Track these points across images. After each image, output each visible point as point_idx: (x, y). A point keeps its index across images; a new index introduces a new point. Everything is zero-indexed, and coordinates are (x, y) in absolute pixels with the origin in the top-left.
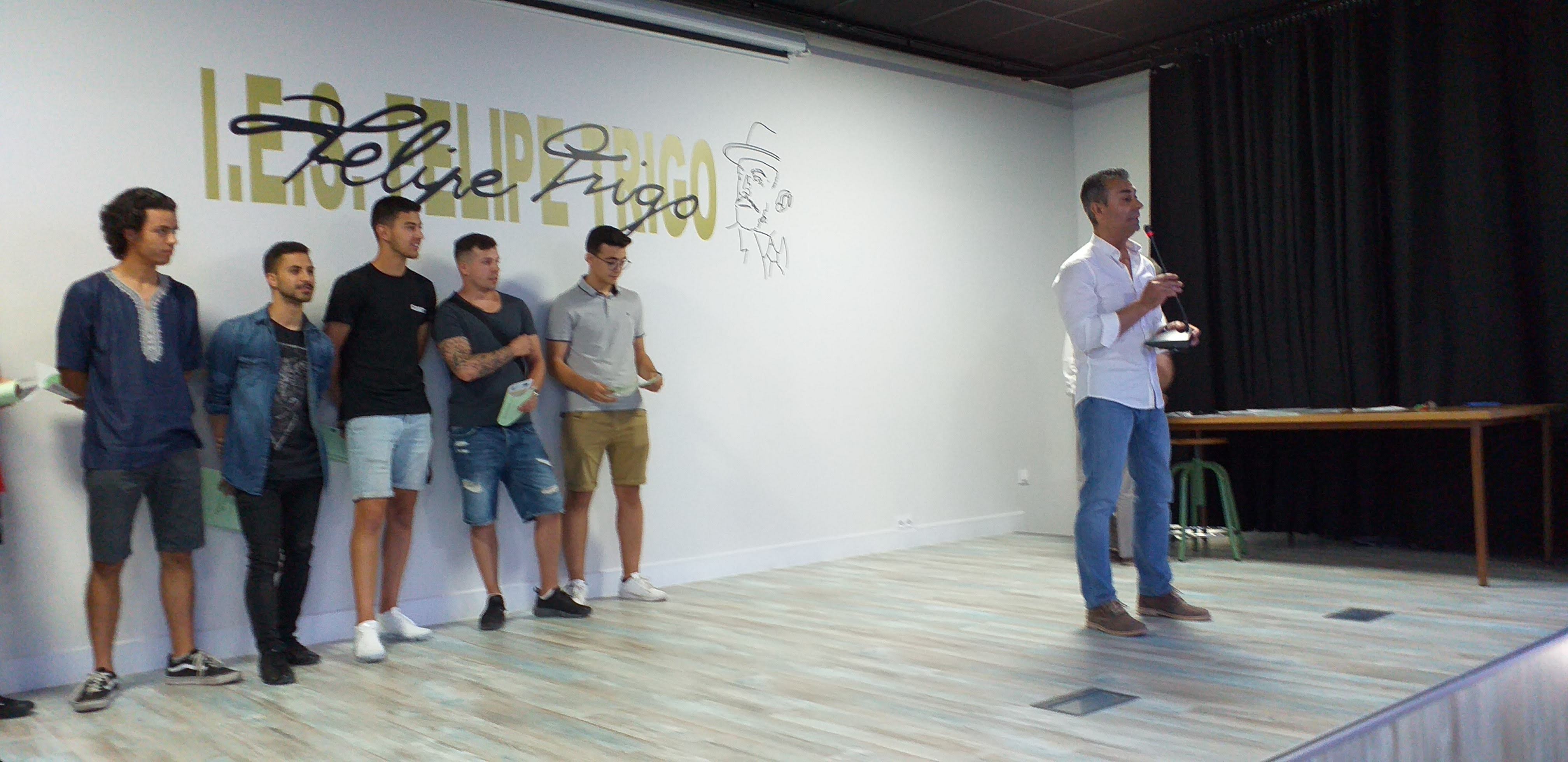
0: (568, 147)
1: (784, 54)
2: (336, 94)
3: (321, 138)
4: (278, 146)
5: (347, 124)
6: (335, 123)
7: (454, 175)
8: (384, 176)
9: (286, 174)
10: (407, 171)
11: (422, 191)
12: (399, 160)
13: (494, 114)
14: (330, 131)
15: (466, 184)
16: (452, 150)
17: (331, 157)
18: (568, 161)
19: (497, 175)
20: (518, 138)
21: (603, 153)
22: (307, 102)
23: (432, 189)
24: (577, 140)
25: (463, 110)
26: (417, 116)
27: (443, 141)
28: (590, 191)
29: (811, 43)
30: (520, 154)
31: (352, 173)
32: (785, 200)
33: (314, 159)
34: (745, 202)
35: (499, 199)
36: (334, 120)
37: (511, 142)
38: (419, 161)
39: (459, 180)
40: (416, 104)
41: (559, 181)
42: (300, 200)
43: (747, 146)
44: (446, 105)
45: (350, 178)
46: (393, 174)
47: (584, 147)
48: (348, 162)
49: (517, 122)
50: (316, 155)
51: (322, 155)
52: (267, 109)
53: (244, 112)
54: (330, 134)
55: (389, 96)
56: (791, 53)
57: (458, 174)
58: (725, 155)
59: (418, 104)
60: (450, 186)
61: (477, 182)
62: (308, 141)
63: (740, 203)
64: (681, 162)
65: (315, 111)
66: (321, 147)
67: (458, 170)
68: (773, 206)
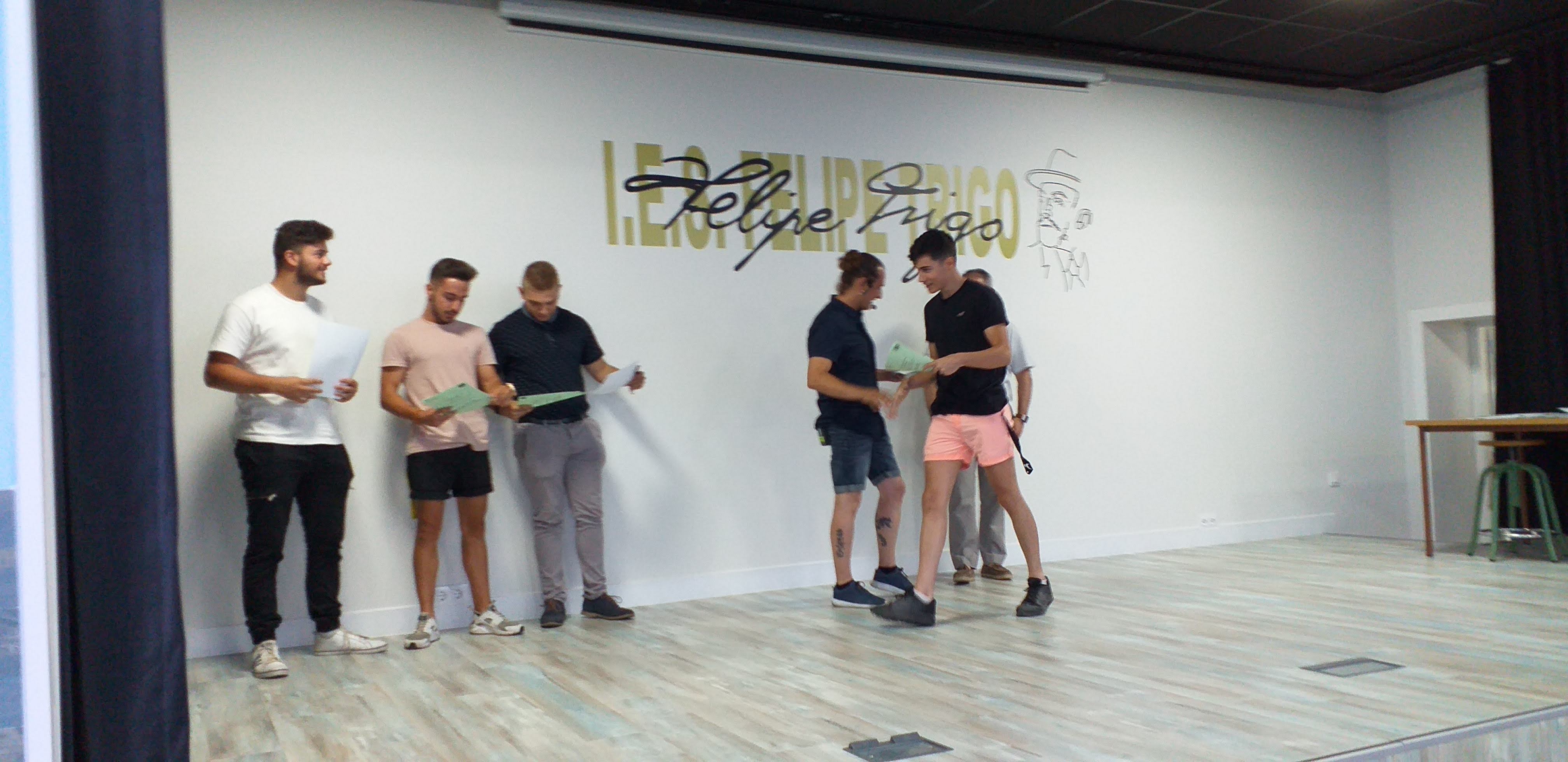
0: (888, 185)
1: (1083, 84)
2: (701, 154)
3: (692, 191)
4: (659, 200)
5: (711, 178)
6: (701, 178)
7: (794, 215)
8: (739, 220)
9: (665, 221)
10: (757, 214)
11: (769, 231)
12: (752, 205)
13: (826, 160)
14: (698, 185)
15: (804, 222)
16: (792, 195)
17: (701, 206)
18: (887, 196)
19: (828, 212)
20: (847, 182)
21: (917, 187)
22: (680, 162)
23: (777, 228)
24: (895, 179)
25: (801, 159)
26: (765, 168)
27: (785, 188)
28: (906, 221)
29: (1110, 73)
30: (847, 194)
31: (715, 218)
32: (1085, 218)
33: (687, 209)
34: (1046, 222)
35: (829, 233)
36: (701, 175)
37: (839, 183)
38: (767, 205)
39: (798, 218)
40: (762, 158)
41: (880, 215)
42: (676, 243)
43: (1049, 172)
44: (786, 157)
45: (714, 222)
46: (747, 217)
47: (902, 183)
48: (712, 209)
49: (845, 167)
50: (688, 206)
51: (693, 205)
52: (651, 170)
53: (634, 174)
54: (698, 187)
55: (743, 153)
56: (1090, 83)
57: (797, 214)
58: (1028, 180)
59: (765, 158)
60: (791, 225)
61: (813, 220)
62: (681, 194)
63: (1042, 224)
64: (986, 190)
65: (686, 170)
66: (692, 198)
67: (797, 211)
68: (1073, 225)
